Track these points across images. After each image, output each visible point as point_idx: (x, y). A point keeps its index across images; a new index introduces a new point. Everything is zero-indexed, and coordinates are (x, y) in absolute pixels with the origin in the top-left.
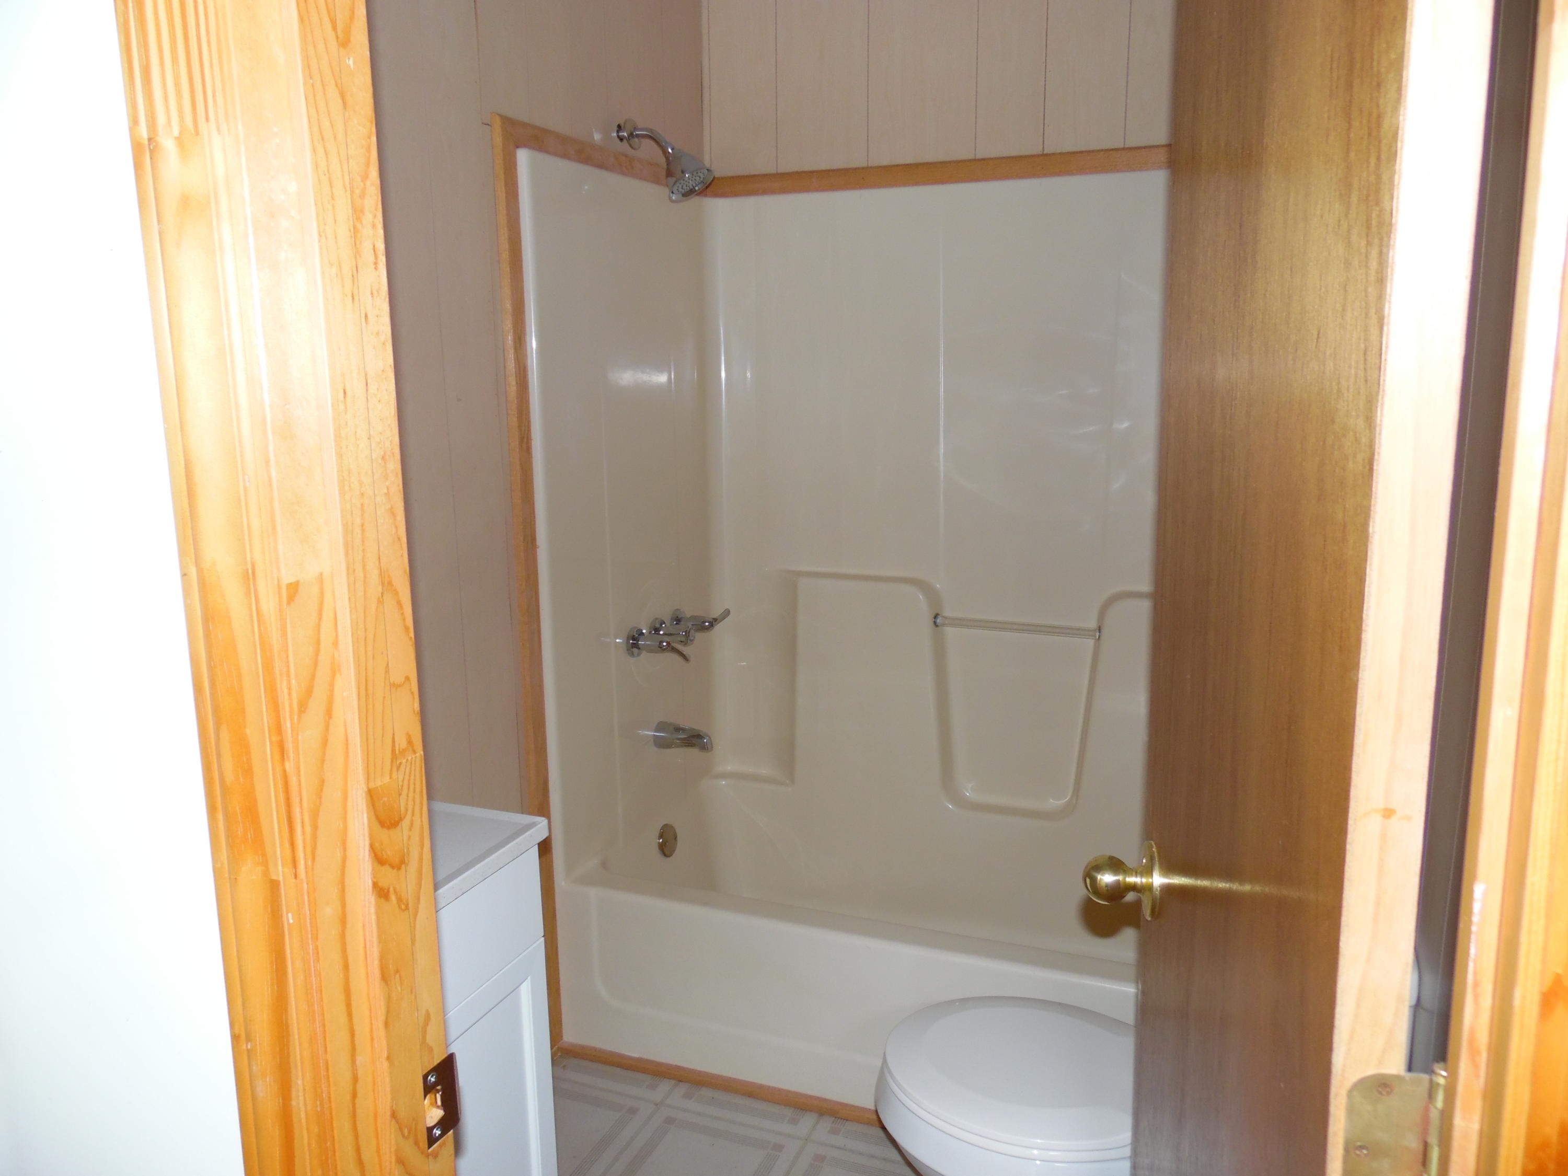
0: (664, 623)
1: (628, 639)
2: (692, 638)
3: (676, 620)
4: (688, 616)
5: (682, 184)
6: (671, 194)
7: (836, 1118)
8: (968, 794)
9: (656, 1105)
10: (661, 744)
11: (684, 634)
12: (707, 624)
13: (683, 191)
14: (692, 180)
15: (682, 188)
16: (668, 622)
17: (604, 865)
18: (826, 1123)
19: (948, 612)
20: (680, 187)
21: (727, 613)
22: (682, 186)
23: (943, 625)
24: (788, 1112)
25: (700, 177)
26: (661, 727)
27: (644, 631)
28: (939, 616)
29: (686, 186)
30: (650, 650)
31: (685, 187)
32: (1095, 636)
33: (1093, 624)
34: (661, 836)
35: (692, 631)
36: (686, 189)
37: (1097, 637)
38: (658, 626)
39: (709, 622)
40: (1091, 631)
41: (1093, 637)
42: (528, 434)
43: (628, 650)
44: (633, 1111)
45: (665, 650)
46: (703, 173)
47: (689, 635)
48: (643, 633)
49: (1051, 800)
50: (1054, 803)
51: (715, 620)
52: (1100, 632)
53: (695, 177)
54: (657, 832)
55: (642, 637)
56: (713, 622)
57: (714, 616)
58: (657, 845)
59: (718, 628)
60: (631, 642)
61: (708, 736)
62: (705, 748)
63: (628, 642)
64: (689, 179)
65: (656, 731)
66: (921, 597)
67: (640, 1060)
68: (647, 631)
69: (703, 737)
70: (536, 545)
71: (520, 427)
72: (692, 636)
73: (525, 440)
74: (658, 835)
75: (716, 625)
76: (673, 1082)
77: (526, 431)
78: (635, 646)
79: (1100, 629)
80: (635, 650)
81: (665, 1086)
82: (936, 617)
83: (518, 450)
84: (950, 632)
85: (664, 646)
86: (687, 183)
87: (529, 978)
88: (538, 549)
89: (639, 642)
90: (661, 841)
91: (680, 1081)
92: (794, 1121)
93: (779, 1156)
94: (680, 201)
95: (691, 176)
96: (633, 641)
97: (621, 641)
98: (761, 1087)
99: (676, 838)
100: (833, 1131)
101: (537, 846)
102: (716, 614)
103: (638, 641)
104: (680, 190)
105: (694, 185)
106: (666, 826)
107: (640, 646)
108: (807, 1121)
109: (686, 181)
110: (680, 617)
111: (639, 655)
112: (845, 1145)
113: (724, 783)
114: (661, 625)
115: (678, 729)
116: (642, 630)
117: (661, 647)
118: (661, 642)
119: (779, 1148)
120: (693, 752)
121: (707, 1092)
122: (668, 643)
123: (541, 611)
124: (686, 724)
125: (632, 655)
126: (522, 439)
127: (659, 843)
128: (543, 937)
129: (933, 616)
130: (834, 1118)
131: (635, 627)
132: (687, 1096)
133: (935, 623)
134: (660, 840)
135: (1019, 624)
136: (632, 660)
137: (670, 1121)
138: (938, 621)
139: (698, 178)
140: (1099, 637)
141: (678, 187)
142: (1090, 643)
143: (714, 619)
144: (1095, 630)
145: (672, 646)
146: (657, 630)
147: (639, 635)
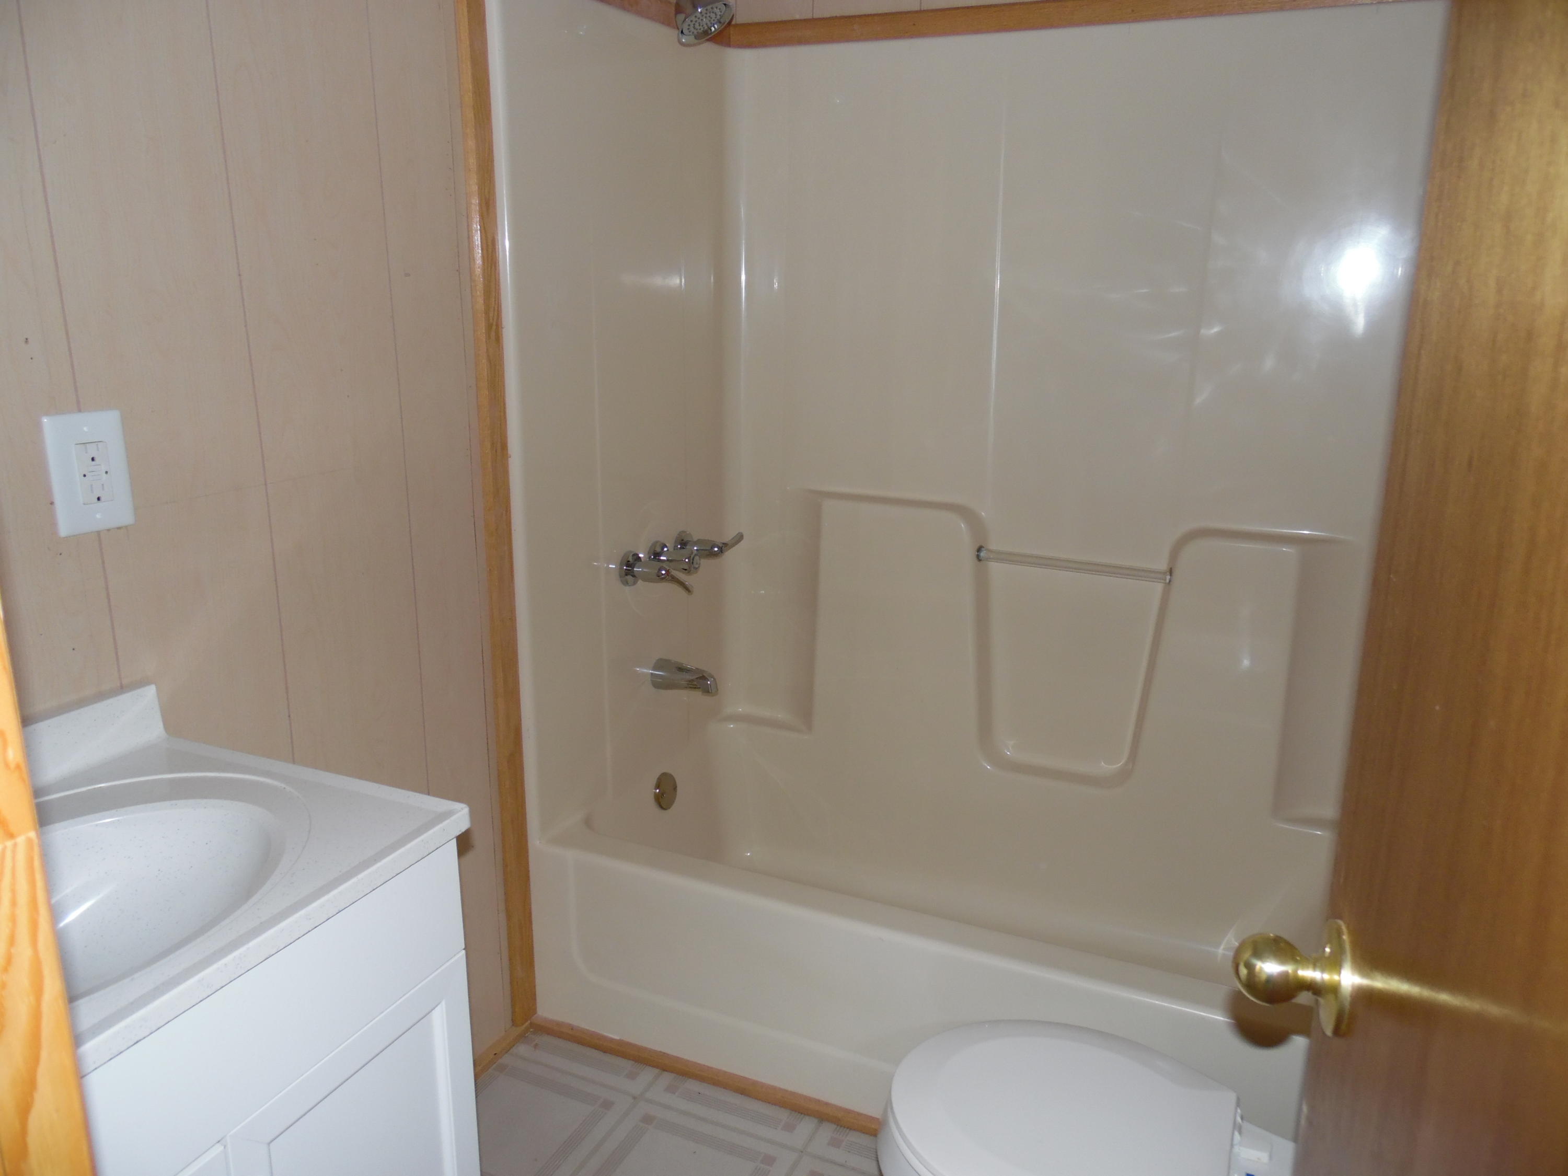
0: (666, 547)
1: (621, 564)
2: (697, 566)
3: (681, 544)
4: (695, 539)
5: (694, 22)
6: (680, 35)
7: (838, 1125)
8: (1008, 753)
9: (634, 1098)
10: (659, 684)
11: (687, 560)
12: (716, 549)
13: (695, 32)
14: (706, 17)
15: (694, 27)
16: (670, 544)
17: (588, 822)
18: (827, 1132)
19: (994, 544)
20: (692, 26)
21: (739, 538)
22: (694, 24)
23: (988, 559)
24: (783, 1115)
25: (716, 15)
26: (660, 664)
27: (641, 555)
28: (983, 549)
29: (700, 25)
30: (647, 579)
31: (697, 26)
32: (1165, 580)
33: (1163, 566)
34: (658, 787)
35: (697, 558)
36: (701, 29)
37: (1168, 581)
38: (658, 550)
39: (718, 547)
40: (1160, 573)
41: (1163, 581)
42: (498, 319)
43: (621, 577)
44: (607, 1105)
45: (663, 579)
46: (720, 9)
47: (693, 563)
48: (640, 558)
49: (1103, 763)
50: (1107, 768)
51: (725, 544)
52: (1171, 575)
53: (710, 12)
54: (654, 781)
55: (638, 564)
56: (724, 547)
57: (724, 541)
58: (652, 796)
59: (729, 554)
60: (625, 568)
61: (712, 677)
62: (707, 691)
63: (621, 568)
64: (703, 16)
65: (654, 669)
66: (963, 526)
67: (621, 1043)
68: (644, 556)
69: (707, 679)
70: (507, 454)
71: (487, 313)
72: (697, 564)
73: (494, 327)
74: (654, 785)
75: (727, 551)
76: (656, 1071)
77: (496, 317)
78: (628, 573)
79: (1171, 572)
80: (629, 578)
81: (647, 1075)
82: (979, 549)
83: (484, 340)
84: (996, 569)
85: (663, 574)
86: (700, 21)
87: (443, 1003)
88: (509, 459)
89: (635, 569)
90: (658, 791)
91: (664, 1070)
92: (789, 1128)
93: (769, 1171)
94: (694, 45)
95: (705, 11)
96: (626, 567)
97: (614, 566)
98: (755, 1083)
99: (675, 788)
100: (835, 1143)
101: (455, 840)
102: (728, 536)
103: (633, 568)
104: (692, 29)
105: (709, 25)
106: (664, 774)
107: (635, 574)
108: (806, 1126)
109: (699, 18)
110: (685, 539)
111: (635, 583)
112: (846, 1162)
113: (732, 726)
114: (663, 549)
115: (681, 669)
116: (638, 555)
117: (659, 575)
118: (660, 570)
119: (769, 1160)
120: (696, 696)
121: (693, 1086)
122: (667, 572)
123: (513, 532)
124: (691, 663)
125: (626, 583)
126: (489, 327)
127: (655, 793)
128: (464, 949)
129: (976, 548)
130: (836, 1126)
131: (631, 552)
132: (670, 1089)
133: (978, 557)
134: (656, 790)
135: (1075, 562)
136: (627, 589)
137: (648, 1119)
138: (982, 554)
139: (713, 15)
140: (1170, 581)
141: (689, 25)
142: (1159, 587)
143: (723, 544)
144: (1165, 573)
145: (672, 575)
146: (657, 555)
147: (636, 560)
